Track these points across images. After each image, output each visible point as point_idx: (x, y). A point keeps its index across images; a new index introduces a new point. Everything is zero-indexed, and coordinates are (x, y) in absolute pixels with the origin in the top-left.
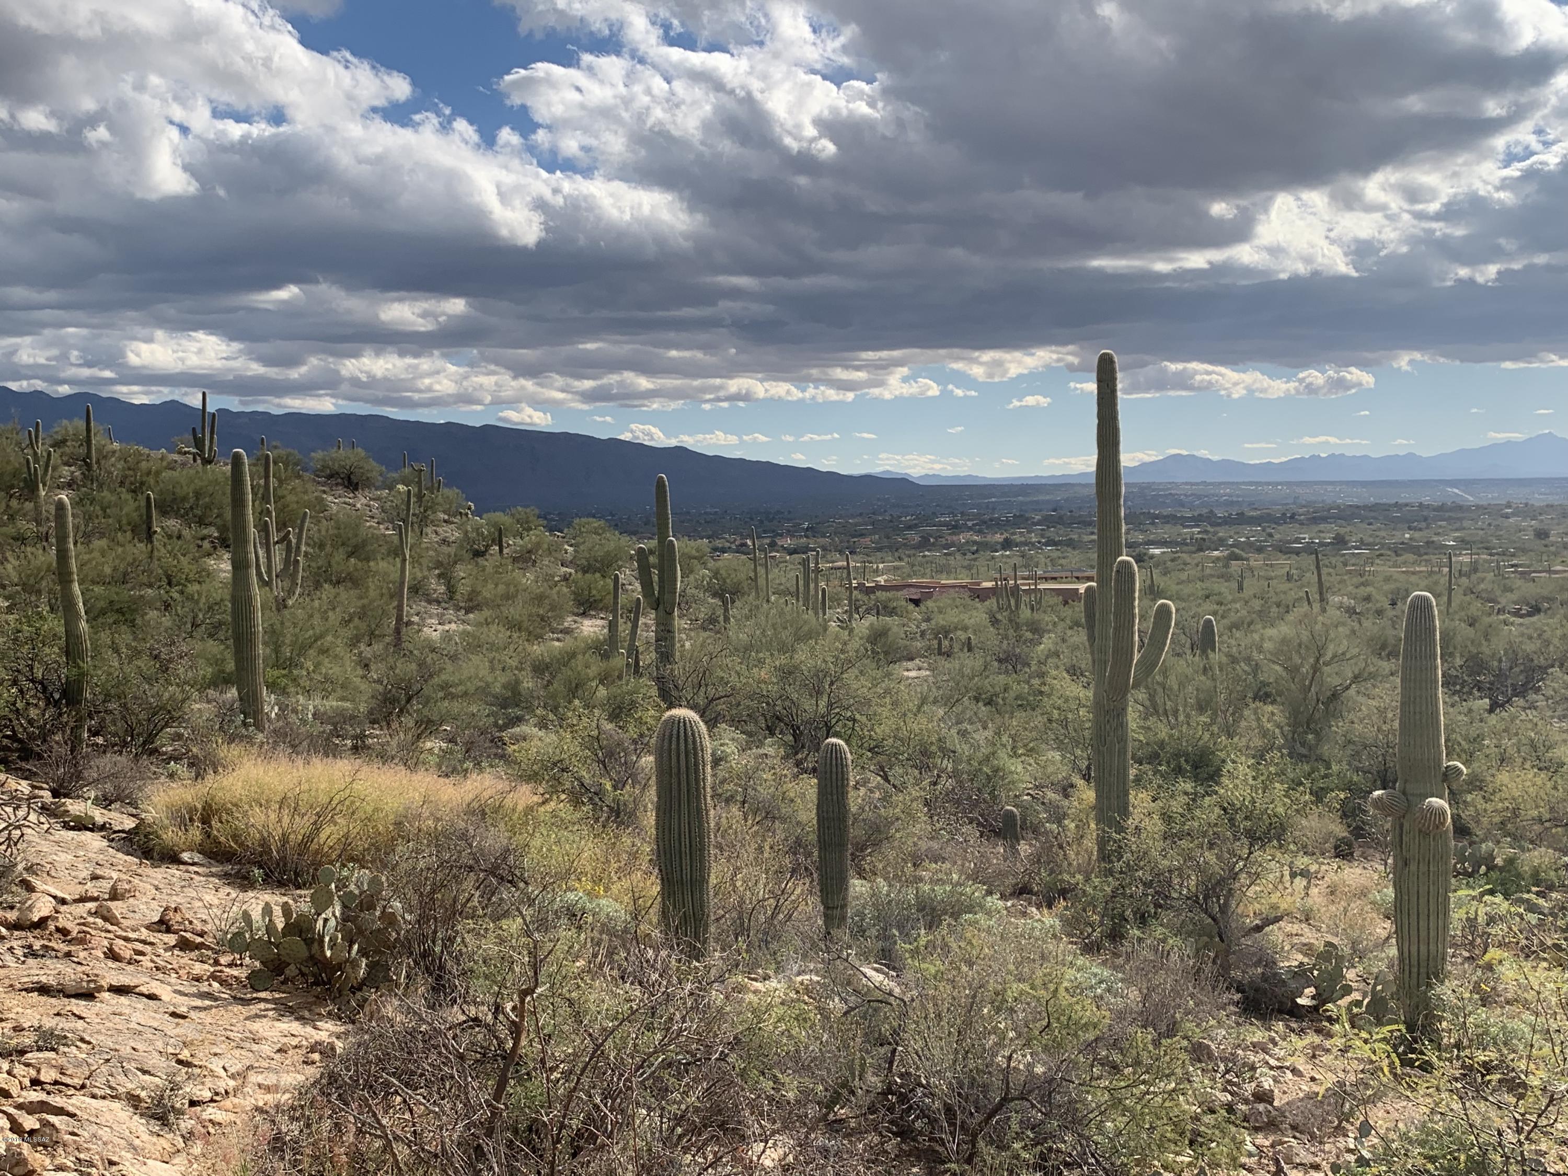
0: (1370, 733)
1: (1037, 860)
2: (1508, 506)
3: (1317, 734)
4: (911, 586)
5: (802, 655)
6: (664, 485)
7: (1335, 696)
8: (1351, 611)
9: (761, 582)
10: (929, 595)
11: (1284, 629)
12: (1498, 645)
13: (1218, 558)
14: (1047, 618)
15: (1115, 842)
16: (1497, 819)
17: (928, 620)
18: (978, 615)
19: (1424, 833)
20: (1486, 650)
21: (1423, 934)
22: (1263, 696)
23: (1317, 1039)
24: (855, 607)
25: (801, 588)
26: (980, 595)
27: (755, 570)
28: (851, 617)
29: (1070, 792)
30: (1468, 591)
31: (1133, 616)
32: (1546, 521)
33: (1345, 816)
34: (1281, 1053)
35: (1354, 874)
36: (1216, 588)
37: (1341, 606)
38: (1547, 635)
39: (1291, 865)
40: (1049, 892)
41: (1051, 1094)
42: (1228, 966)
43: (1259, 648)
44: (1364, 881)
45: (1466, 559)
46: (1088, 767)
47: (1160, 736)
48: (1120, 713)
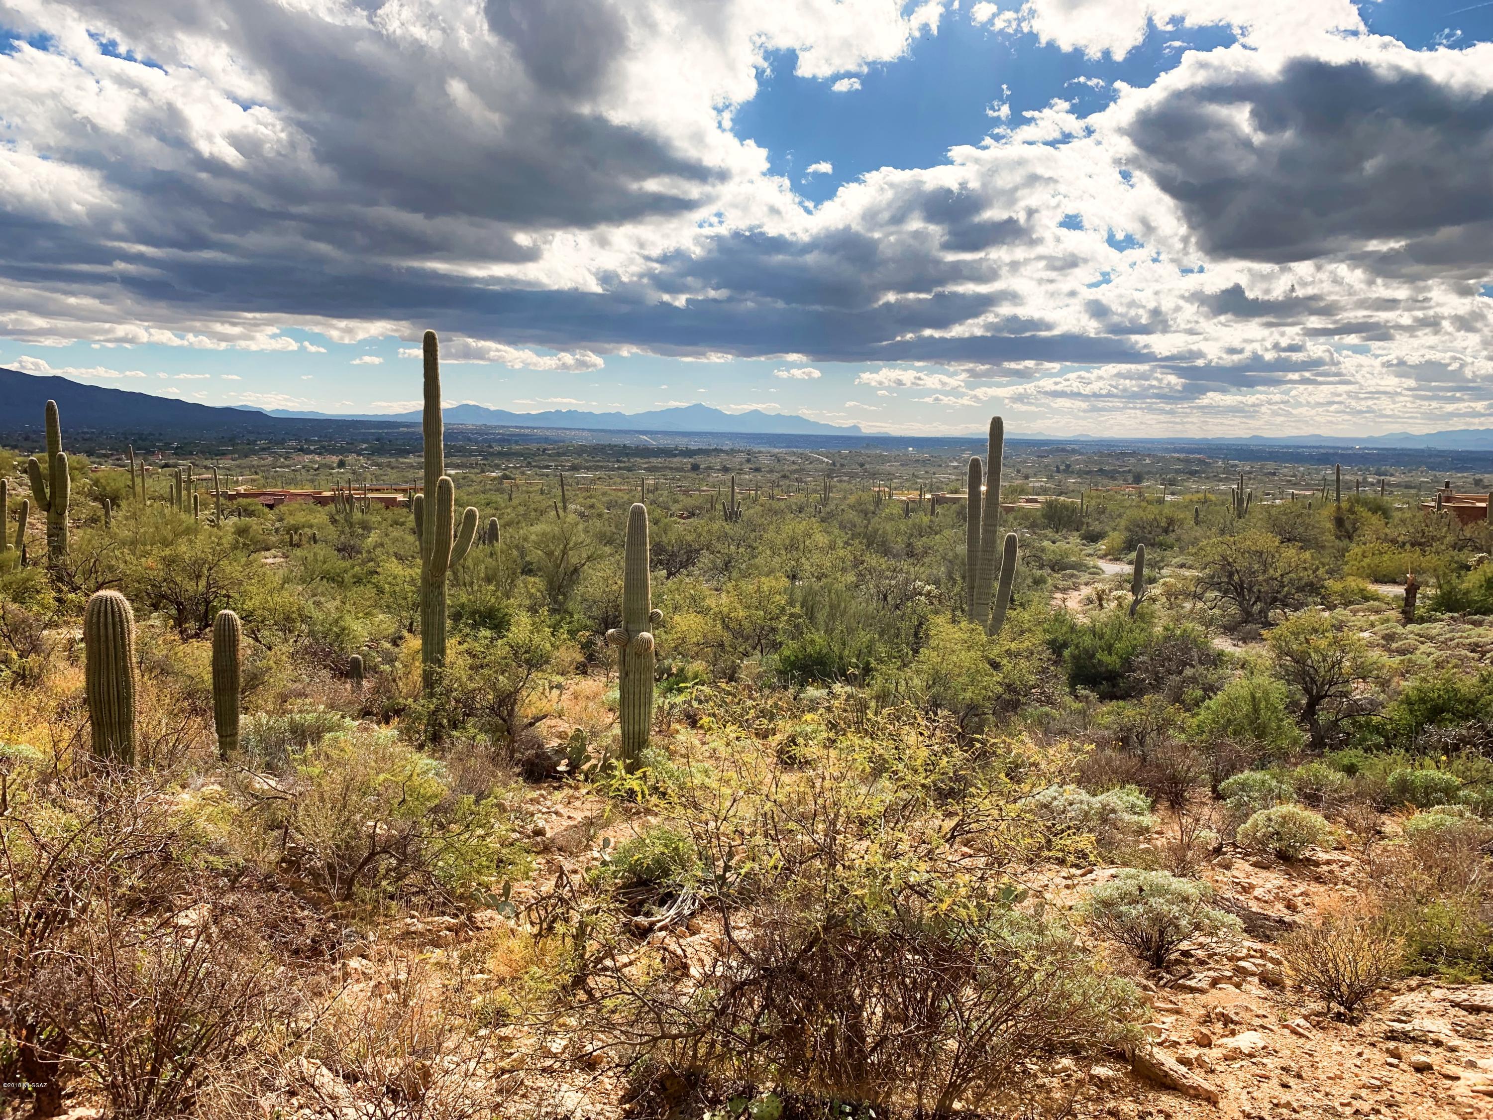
0: (598, 594)
1: (376, 690)
2: (676, 449)
3: (564, 595)
4: (265, 494)
5: (183, 548)
6: (53, 409)
7: (576, 570)
8: (582, 515)
9: (138, 489)
10: (281, 502)
11: (539, 528)
12: (672, 537)
13: (495, 478)
14: (375, 519)
15: (438, 673)
16: (673, 645)
17: (281, 520)
18: (320, 516)
19: (638, 655)
20: (665, 540)
21: (637, 718)
22: (528, 571)
23: (571, 792)
24: (220, 510)
25: (175, 495)
26: (322, 501)
27: (133, 480)
28: (218, 518)
29: (399, 642)
30: (653, 502)
31: (451, 518)
32: (697, 459)
33: (582, 648)
34: (549, 803)
35: (588, 685)
36: (494, 498)
37: (575, 511)
38: (700, 530)
39: (550, 682)
40: (387, 712)
41: (405, 846)
42: (513, 752)
43: (525, 539)
44: (594, 689)
45: (652, 482)
46: (411, 624)
47: (461, 601)
48: (440, 585)
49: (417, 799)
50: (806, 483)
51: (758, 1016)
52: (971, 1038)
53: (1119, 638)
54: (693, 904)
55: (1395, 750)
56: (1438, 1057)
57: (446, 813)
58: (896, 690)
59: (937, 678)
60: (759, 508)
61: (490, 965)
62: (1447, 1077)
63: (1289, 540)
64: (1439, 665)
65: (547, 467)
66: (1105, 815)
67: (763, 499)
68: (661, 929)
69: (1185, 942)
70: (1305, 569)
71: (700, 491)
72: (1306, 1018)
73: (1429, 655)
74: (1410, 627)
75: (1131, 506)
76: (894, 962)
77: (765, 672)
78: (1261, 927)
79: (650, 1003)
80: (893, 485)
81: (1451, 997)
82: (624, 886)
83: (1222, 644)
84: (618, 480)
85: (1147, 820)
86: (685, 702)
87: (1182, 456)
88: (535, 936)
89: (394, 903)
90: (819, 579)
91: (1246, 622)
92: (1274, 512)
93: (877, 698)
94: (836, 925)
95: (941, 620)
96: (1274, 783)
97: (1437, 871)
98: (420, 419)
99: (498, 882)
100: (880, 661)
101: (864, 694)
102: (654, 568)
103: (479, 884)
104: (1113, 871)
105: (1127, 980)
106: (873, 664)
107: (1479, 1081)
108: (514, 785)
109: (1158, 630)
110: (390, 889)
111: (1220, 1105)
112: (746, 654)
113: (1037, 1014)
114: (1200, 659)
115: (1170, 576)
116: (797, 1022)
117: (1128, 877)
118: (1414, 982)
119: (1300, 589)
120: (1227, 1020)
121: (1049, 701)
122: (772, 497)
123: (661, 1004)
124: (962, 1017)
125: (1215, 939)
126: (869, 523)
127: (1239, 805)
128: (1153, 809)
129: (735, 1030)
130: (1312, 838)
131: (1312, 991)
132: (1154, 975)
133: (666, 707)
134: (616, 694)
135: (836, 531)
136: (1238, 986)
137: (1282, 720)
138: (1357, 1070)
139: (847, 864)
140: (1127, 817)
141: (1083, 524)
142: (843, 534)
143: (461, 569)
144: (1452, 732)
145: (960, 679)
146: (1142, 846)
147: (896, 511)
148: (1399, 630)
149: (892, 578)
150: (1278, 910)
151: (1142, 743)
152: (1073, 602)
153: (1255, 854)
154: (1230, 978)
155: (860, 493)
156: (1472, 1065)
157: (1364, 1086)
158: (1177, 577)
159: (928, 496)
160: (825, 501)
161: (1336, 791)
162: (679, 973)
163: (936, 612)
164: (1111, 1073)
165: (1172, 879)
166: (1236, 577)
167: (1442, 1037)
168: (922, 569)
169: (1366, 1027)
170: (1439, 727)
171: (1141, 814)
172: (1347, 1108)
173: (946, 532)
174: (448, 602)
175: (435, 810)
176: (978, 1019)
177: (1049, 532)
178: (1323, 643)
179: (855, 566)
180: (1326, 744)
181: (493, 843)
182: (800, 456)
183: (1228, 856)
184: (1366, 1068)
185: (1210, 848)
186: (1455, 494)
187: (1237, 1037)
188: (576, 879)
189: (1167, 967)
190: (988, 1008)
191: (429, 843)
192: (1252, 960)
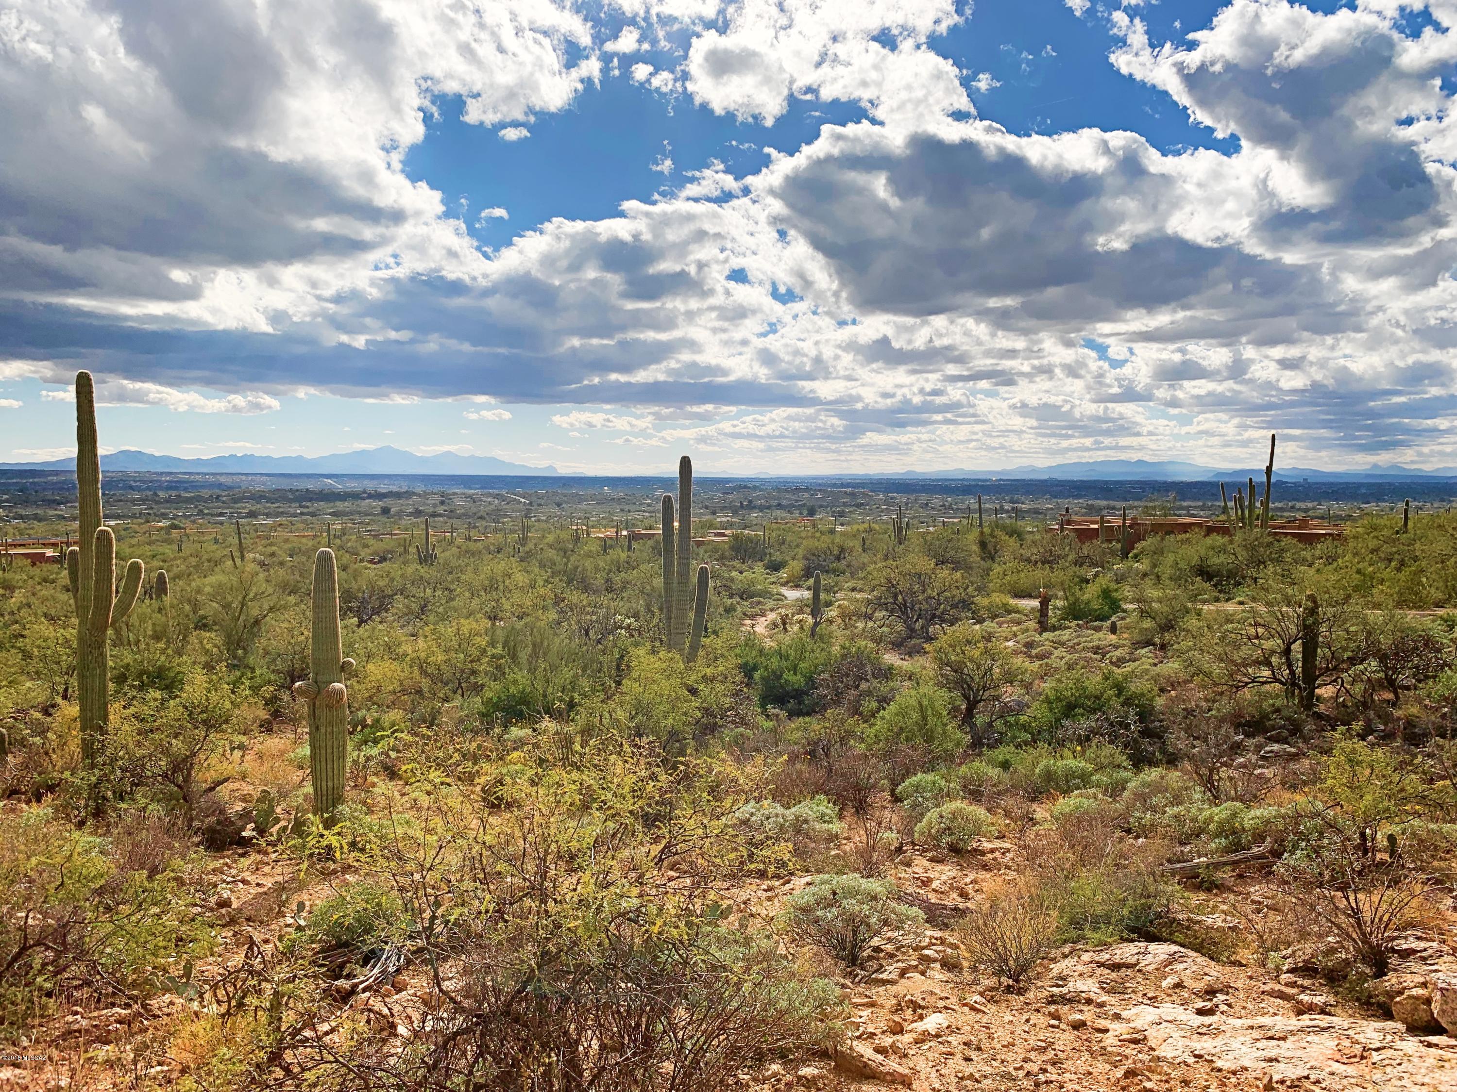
0: (283, 646)
1: (24, 766)
2: (364, 492)
3: (244, 649)
7: (257, 622)
8: (262, 564)
11: (212, 579)
12: (363, 583)
13: (162, 528)
14: (17, 577)
15: (99, 742)
16: (367, 695)
19: (329, 707)
20: (354, 586)
21: (330, 774)
22: (202, 625)
23: (259, 857)
29: (51, 710)
30: (340, 548)
31: (111, 572)
32: (388, 502)
33: (266, 704)
34: (234, 872)
35: (273, 743)
36: (161, 549)
37: (254, 560)
38: (392, 575)
39: (231, 742)
40: (38, 790)
41: (65, 936)
42: (191, 819)
43: (199, 591)
44: (281, 746)
45: (339, 527)
46: (66, 690)
47: (126, 661)
48: (101, 645)
49: (79, 881)
50: (503, 523)
51: (472, 1066)
52: (686, 1057)
53: (802, 659)
54: (398, 960)
55: (1040, 744)
56: (1090, 1014)
57: (113, 893)
58: (601, 723)
59: (640, 708)
60: (455, 550)
61: (172, 1053)
62: (1099, 1030)
63: (943, 563)
64: (1070, 667)
65: (221, 514)
66: (799, 827)
67: (459, 541)
68: (364, 990)
69: (876, 939)
70: (957, 588)
71: (392, 535)
72: (981, 994)
73: (1062, 658)
74: (1046, 635)
75: (807, 537)
76: (607, 993)
77: (467, 716)
78: (940, 916)
79: (355, 1069)
80: (590, 524)
81: (1097, 959)
82: (322, 950)
83: (891, 658)
84: (302, 526)
85: (836, 827)
86: (382, 753)
87: (849, 490)
88: (223, 1016)
89: (52, 1000)
90: (520, 618)
91: (910, 638)
92: (929, 537)
93: (582, 732)
94: (550, 961)
95: (641, 652)
96: (943, 783)
97: (1079, 848)
98: (74, 467)
99: (177, 963)
100: (585, 696)
101: (570, 729)
102: (344, 616)
103: (154, 968)
104: (808, 879)
105: (827, 981)
106: (577, 698)
107: (1124, 1031)
108: (194, 856)
109: (836, 649)
110: (48, 985)
111: (914, 1087)
112: (446, 700)
113: (746, 1025)
114: (873, 673)
115: (844, 599)
116: (513, 1066)
117: (822, 883)
118: (1066, 950)
119: (954, 606)
120: (915, 1006)
121: (743, 722)
122: (469, 539)
123: (368, 1068)
124: (675, 1037)
125: (901, 932)
126: (569, 560)
127: (914, 806)
128: (841, 817)
129: (448, 1084)
130: (977, 831)
131: (985, 969)
132: (851, 973)
133: (362, 760)
134: (307, 751)
135: (536, 570)
136: (923, 973)
137: (946, 725)
138: (1025, 1036)
139: (559, 898)
140: (818, 826)
141: (765, 554)
142: (543, 573)
143: (125, 628)
144: (1084, 724)
145: (661, 707)
146: (833, 853)
147: (595, 547)
148: (1037, 638)
149: (593, 613)
150: (953, 899)
151: (827, 755)
152: (761, 627)
153: (931, 850)
154: (916, 967)
155: (558, 532)
156: (1117, 1017)
157: (1032, 1049)
158: (850, 600)
159: (625, 533)
160: (524, 541)
161: (994, 785)
162: (385, 1034)
163: (636, 645)
164: (816, 1072)
165: (861, 880)
166: (900, 598)
167: (1093, 996)
168: (621, 604)
169: (1031, 995)
170: (1074, 722)
171: (830, 822)
172: (1020, 1072)
173: (643, 567)
174: (110, 663)
175: (100, 892)
176: (691, 1037)
177: (736, 563)
178: (976, 653)
179: (556, 604)
180: (983, 744)
181: (170, 921)
182: (496, 496)
183: (908, 854)
184: (1033, 1033)
185: (893, 848)
186: (1075, 518)
187: (925, 1021)
188: (268, 948)
189: (861, 964)
190: (701, 1025)
191: (93, 928)
192: (934, 947)
